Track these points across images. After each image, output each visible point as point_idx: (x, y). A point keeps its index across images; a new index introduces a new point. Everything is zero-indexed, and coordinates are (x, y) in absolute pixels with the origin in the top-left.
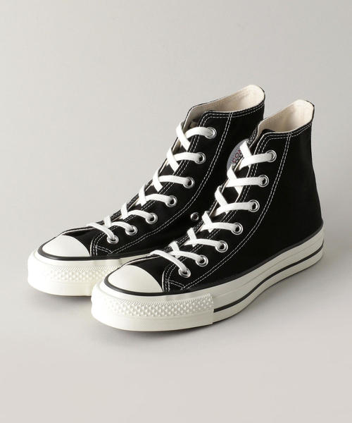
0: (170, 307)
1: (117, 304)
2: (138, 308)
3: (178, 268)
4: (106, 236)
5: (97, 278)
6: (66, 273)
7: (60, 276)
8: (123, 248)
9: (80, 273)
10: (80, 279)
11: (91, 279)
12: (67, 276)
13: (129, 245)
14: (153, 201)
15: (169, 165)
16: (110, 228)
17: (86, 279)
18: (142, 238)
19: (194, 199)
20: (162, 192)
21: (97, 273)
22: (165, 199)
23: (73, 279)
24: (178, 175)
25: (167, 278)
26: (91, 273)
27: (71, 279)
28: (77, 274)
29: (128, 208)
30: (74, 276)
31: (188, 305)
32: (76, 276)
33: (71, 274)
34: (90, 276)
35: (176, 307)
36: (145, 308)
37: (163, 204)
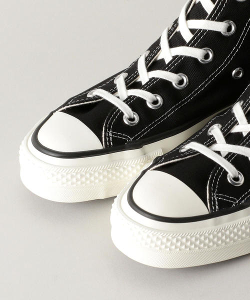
0: (220, 235)
1: (148, 236)
2: (177, 241)
3: (226, 173)
4: (122, 114)
5: (114, 178)
6: (72, 177)
7: (64, 180)
8: (146, 130)
9: (91, 175)
10: (91, 182)
11: (106, 180)
12: (74, 180)
13: (153, 125)
14: (181, 56)
15: (199, 3)
16: (126, 101)
17: (100, 181)
18: (170, 113)
19: (236, 50)
20: (192, 44)
21: (114, 171)
22: (197, 53)
23: (82, 183)
24: (213, 19)
25: (214, 191)
26: (105, 173)
27: (79, 183)
28: (88, 175)
29: (147, 65)
30: (84, 179)
31: (243, 228)
32: (87, 179)
33: (79, 176)
34: (104, 177)
35: (228, 233)
36: (187, 240)
37: (196, 60)
